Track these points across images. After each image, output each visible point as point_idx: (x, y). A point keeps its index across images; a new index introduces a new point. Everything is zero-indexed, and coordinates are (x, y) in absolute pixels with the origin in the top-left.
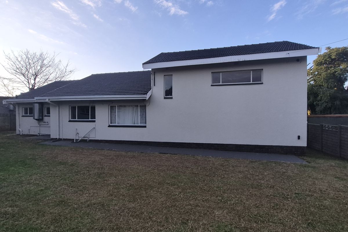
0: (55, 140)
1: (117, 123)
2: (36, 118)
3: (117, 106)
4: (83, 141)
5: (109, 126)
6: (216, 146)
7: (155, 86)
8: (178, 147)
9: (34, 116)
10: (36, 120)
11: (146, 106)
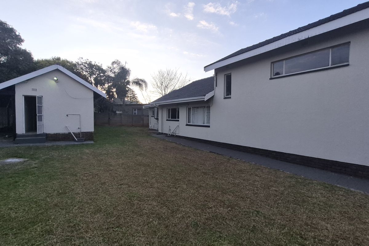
0: (160, 134)
1: (191, 123)
2: (155, 118)
3: (192, 108)
4: (172, 136)
5: (187, 125)
6: (275, 154)
7: (216, 86)
8: (235, 150)
9: (154, 117)
10: (156, 119)
11: (210, 106)
